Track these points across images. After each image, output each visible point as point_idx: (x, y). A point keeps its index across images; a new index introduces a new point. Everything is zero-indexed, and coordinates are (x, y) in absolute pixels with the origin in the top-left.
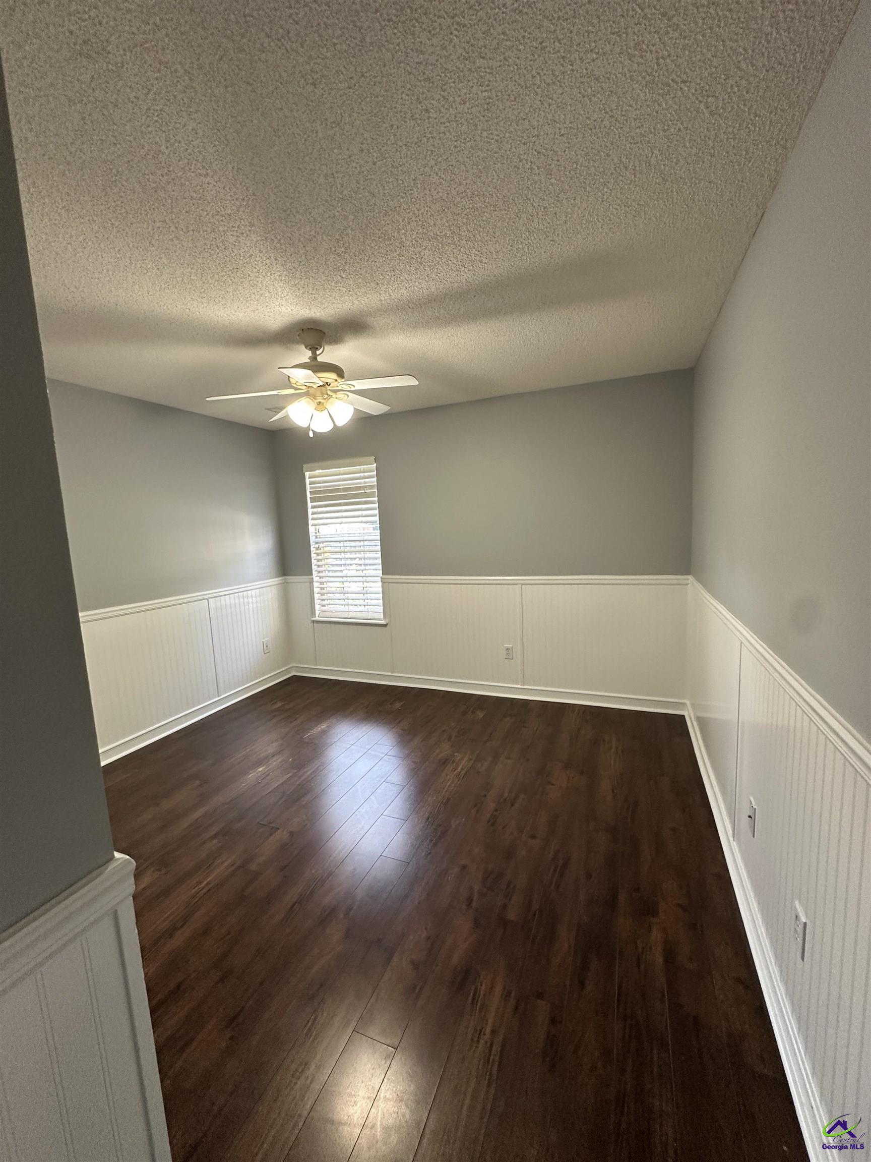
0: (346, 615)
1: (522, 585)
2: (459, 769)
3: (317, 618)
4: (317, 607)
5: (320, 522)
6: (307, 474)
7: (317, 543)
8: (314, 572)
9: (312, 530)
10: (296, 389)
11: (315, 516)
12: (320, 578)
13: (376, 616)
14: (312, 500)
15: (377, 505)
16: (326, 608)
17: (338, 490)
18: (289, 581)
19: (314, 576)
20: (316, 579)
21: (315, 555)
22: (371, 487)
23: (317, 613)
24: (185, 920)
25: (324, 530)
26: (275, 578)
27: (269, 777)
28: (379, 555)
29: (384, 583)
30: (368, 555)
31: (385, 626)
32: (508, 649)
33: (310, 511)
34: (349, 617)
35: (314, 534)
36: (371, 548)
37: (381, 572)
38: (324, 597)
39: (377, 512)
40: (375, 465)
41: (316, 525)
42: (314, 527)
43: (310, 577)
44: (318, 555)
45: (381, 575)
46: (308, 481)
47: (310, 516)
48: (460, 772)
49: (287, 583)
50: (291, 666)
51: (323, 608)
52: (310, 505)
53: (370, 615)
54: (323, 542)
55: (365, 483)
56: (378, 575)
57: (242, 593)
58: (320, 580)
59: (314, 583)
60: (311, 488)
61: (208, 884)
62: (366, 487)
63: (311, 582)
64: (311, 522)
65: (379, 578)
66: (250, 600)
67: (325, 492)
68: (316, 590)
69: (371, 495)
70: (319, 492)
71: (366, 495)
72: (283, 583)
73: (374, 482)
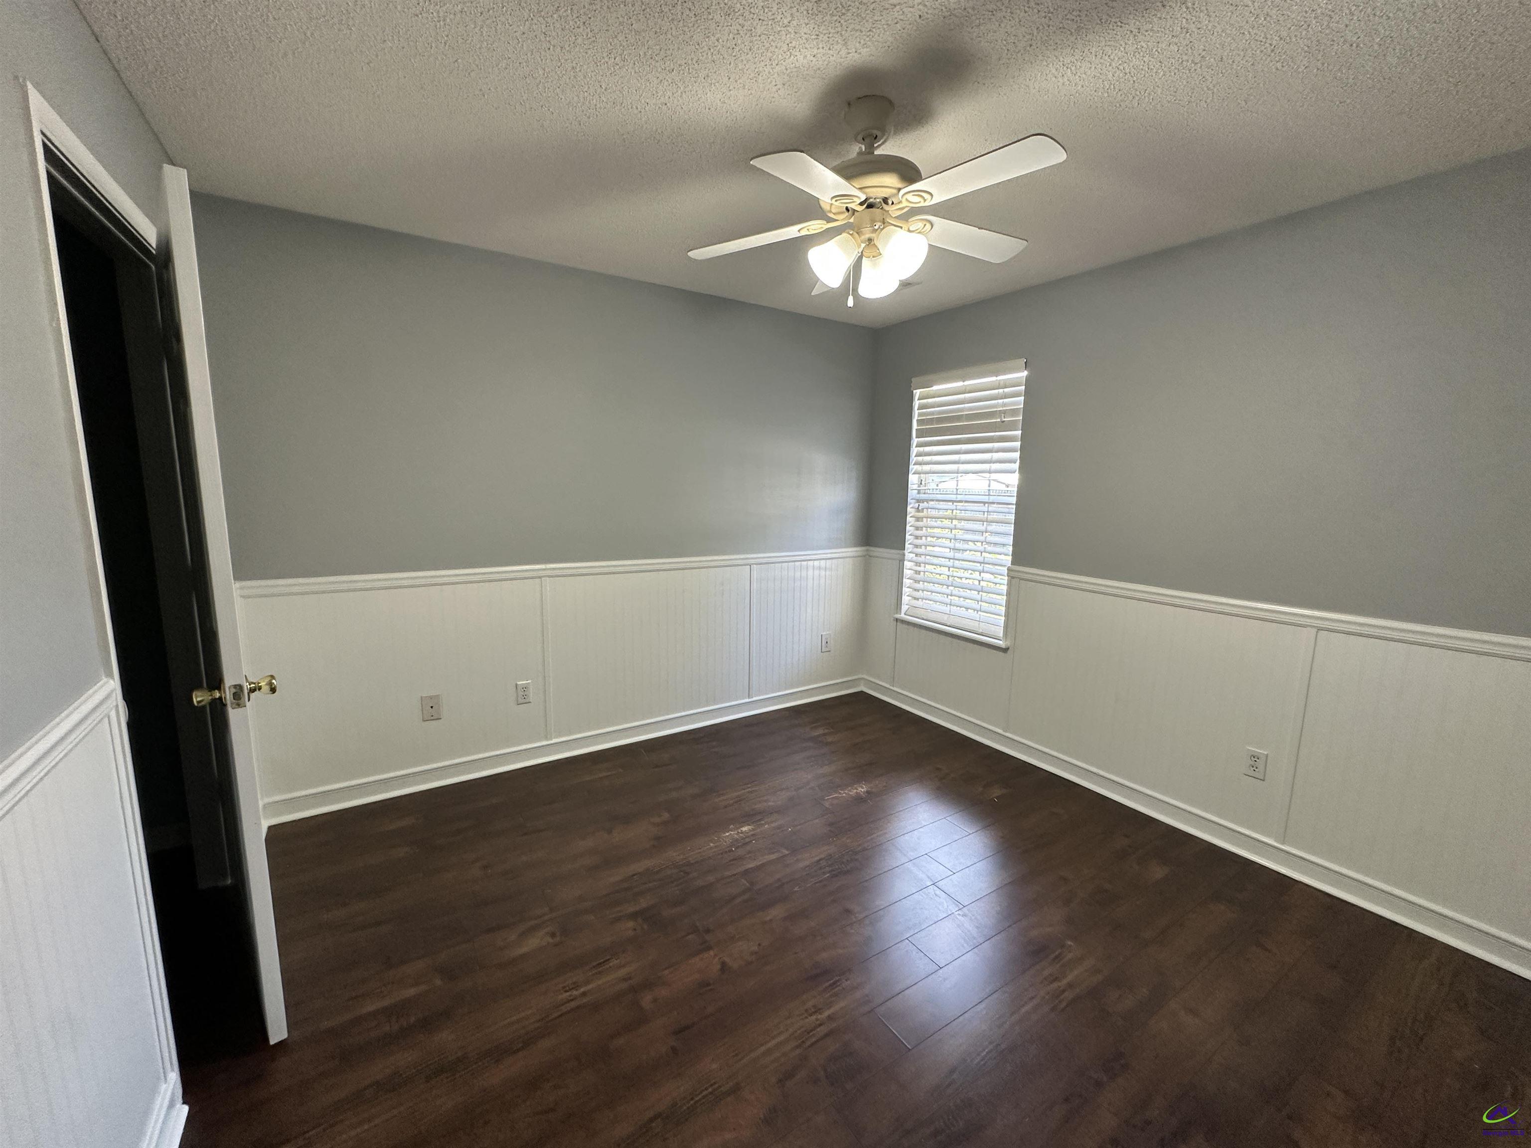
0: (944, 619)
1: (1320, 629)
2: (1065, 982)
3: (902, 616)
4: (905, 599)
5: (926, 468)
6: (917, 393)
7: (918, 501)
8: (907, 545)
9: (913, 479)
10: (830, 220)
11: (920, 459)
12: (917, 555)
13: (992, 630)
14: (920, 434)
15: (1018, 444)
16: (919, 603)
17: (959, 418)
18: (872, 553)
19: (906, 552)
20: (908, 556)
21: (913, 519)
22: (1014, 412)
23: (904, 608)
24: (528, 1041)
25: (932, 482)
26: (855, 546)
27: (748, 848)
28: (1011, 529)
29: (1013, 578)
30: (993, 527)
31: (1005, 650)
32: (1255, 757)
33: (914, 450)
34: (949, 624)
35: (915, 487)
36: (1001, 517)
37: (1010, 558)
38: (917, 586)
39: (1017, 455)
40: (1025, 373)
41: (919, 473)
42: (917, 476)
43: (901, 552)
44: (918, 519)
45: (1009, 564)
46: (916, 403)
47: (913, 459)
48: (1064, 991)
49: (870, 556)
50: (860, 676)
51: (914, 602)
52: (915, 441)
53: (983, 627)
54: (927, 501)
55: (1004, 405)
56: (1004, 562)
57: (805, 563)
58: (915, 558)
59: (906, 563)
60: (919, 415)
61: (584, 994)
62: (1005, 412)
63: (902, 560)
64: (913, 468)
65: (1005, 569)
66: (823, 573)
67: (940, 420)
68: (907, 573)
69: (1011, 426)
70: (931, 421)
71: (1003, 426)
72: (864, 556)
73: (1020, 404)
